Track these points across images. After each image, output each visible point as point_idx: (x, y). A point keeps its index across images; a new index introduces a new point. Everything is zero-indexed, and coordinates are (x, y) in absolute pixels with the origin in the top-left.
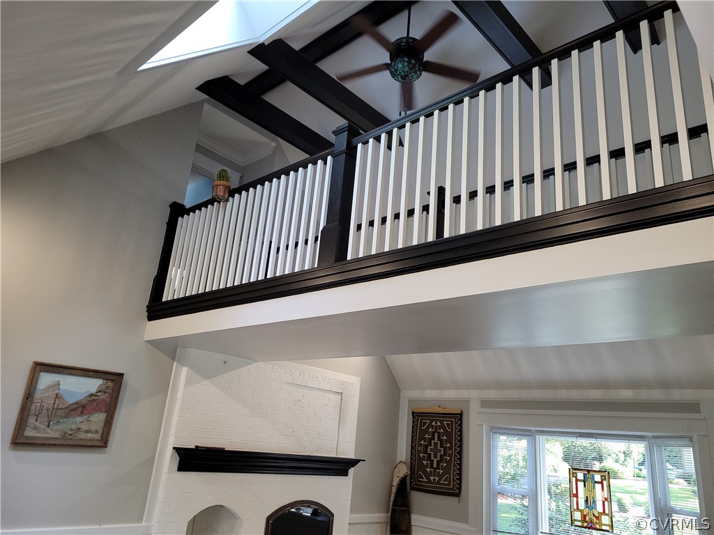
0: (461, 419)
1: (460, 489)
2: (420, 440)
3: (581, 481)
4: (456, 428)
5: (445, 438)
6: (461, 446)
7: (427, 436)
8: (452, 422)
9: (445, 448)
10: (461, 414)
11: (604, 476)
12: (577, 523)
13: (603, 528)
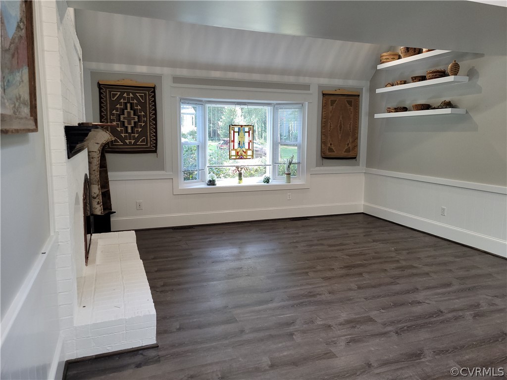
0: (154, 92)
1: (156, 147)
2: (111, 110)
4: (149, 100)
5: (139, 107)
6: (155, 114)
7: (118, 106)
8: (145, 94)
9: (139, 117)
10: (154, 88)
11: (251, 128)
12: (233, 157)
13: (248, 157)
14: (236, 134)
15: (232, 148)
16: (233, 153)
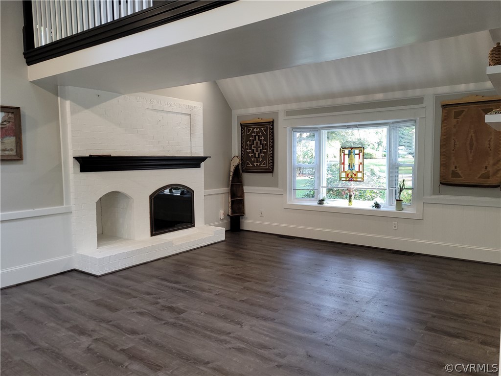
0: (273, 125)
1: (273, 168)
2: (247, 142)
3: (347, 155)
4: (270, 131)
5: (263, 138)
6: (273, 143)
7: (251, 138)
8: (267, 127)
9: (263, 145)
10: (273, 122)
11: (361, 150)
12: (343, 179)
13: (358, 180)
14: (347, 157)
15: (343, 170)
16: (344, 175)
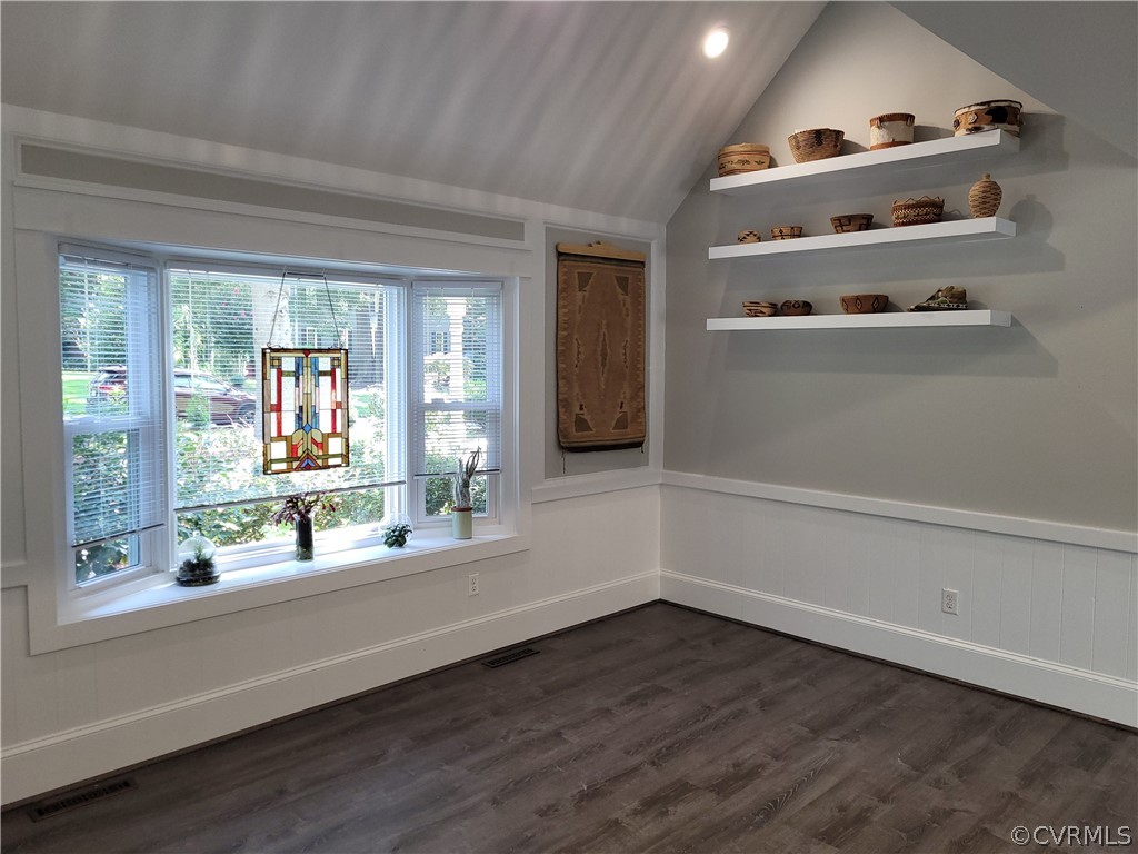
3: (288, 374)
11: (338, 359)
12: (275, 467)
13: (331, 462)
14: (288, 382)
15: (274, 433)
16: (279, 450)
